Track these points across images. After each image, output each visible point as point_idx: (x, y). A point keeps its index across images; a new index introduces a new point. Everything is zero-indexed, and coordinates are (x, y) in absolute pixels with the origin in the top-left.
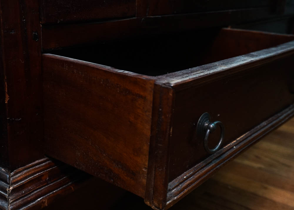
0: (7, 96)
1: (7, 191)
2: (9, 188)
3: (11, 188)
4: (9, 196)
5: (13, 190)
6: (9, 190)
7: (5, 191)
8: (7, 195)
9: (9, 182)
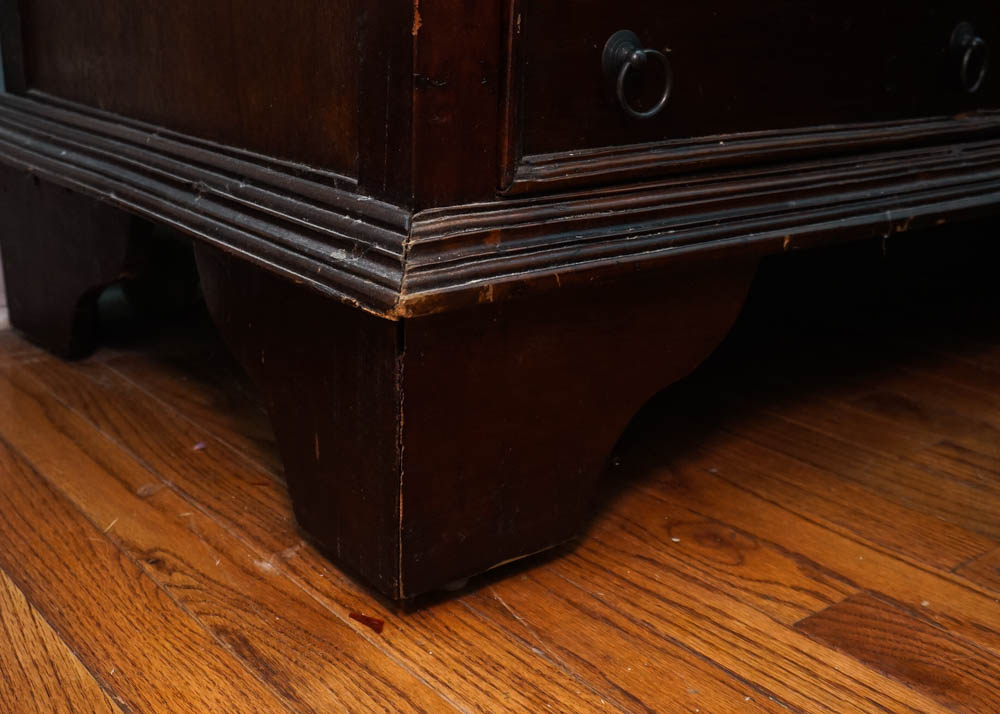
0: (417, 17)
1: (401, 248)
2: (408, 241)
3: (412, 242)
4: (405, 258)
5: (415, 247)
6: (406, 247)
7: (399, 249)
8: (401, 256)
9: (409, 229)
